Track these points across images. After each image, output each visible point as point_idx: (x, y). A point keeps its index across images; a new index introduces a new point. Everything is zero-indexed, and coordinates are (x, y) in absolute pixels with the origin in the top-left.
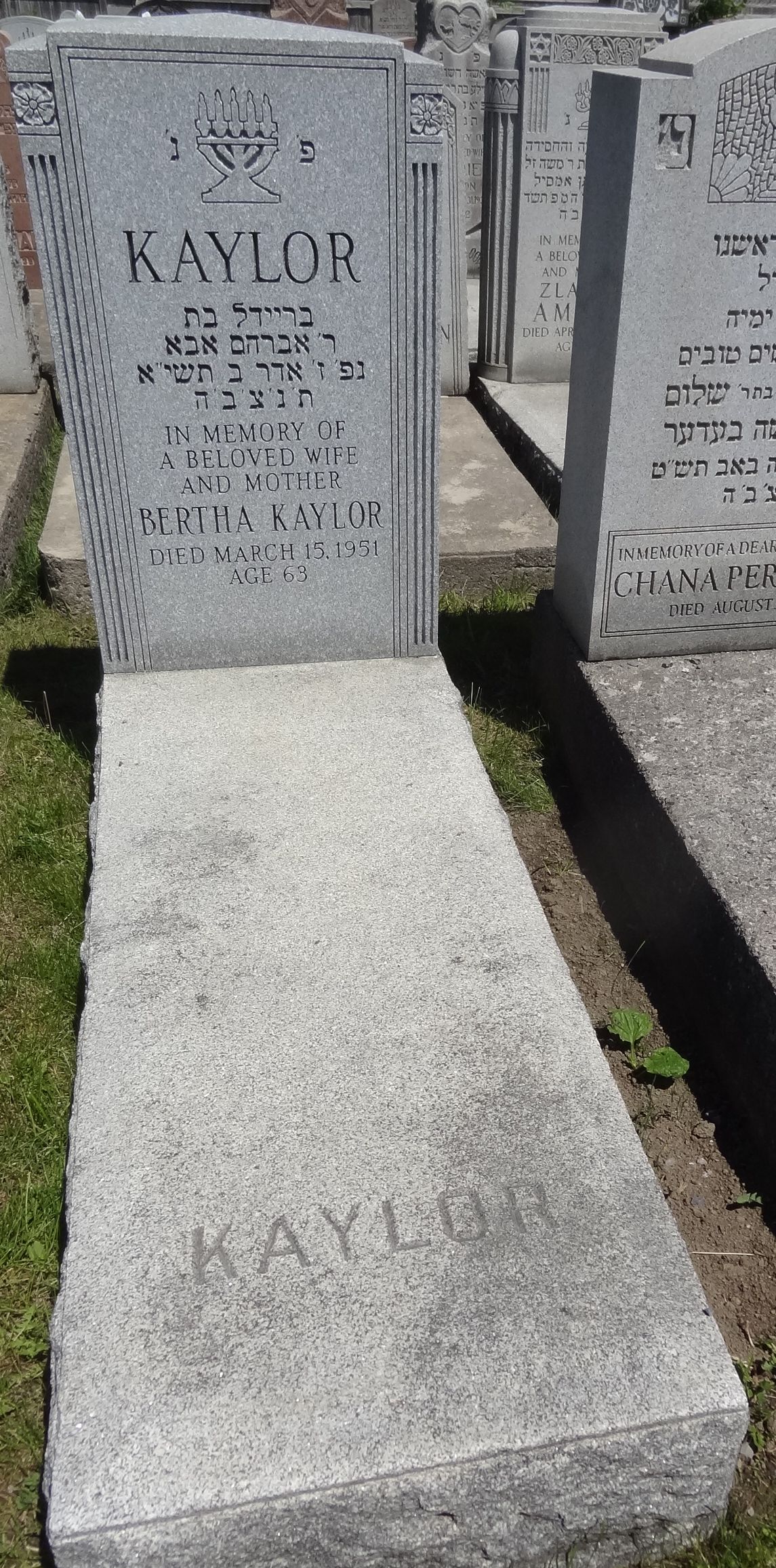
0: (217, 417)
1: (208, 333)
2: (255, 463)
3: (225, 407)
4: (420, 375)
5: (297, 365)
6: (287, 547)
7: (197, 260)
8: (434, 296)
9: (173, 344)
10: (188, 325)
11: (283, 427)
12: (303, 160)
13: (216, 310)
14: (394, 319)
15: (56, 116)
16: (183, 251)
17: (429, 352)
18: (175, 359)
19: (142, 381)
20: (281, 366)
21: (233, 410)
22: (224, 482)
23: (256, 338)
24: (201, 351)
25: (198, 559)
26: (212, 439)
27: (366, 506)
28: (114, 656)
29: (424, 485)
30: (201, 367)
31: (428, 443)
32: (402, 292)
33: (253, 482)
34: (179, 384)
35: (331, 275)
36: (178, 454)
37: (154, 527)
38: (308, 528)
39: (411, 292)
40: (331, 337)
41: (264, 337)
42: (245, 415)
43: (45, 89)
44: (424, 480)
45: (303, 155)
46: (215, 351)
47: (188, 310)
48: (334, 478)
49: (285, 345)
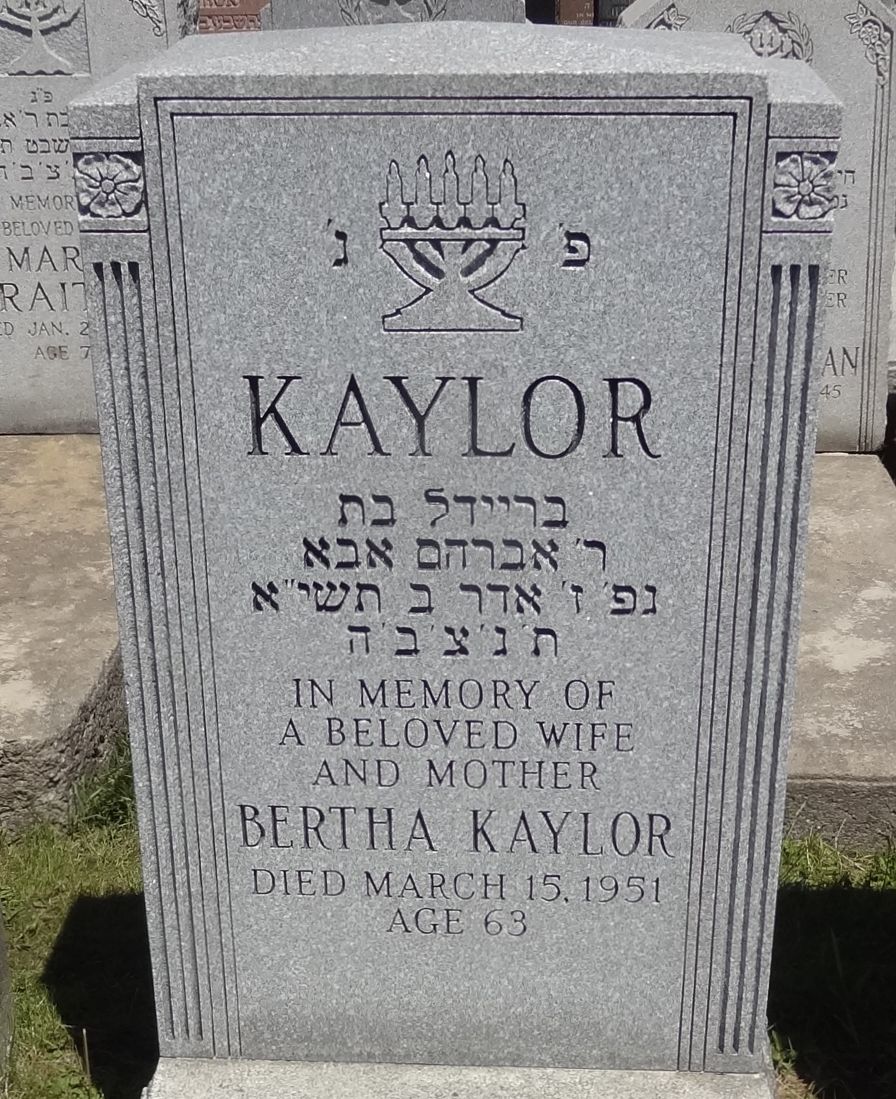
0: (382, 666)
1: (378, 535)
2: (446, 742)
3: (400, 652)
4: (761, 611)
5: (534, 588)
6: (493, 879)
7: (367, 419)
8: (798, 481)
9: (315, 551)
10: (344, 520)
11: (501, 687)
12: (568, 263)
13: (396, 500)
14: (718, 518)
15: (144, 201)
16: (344, 406)
17: (782, 573)
18: (319, 573)
19: (258, 606)
20: (505, 589)
21: (413, 657)
22: (389, 771)
23: (463, 543)
24: (364, 563)
25: (335, 888)
26: (372, 701)
27: (644, 822)
28: (179, 1030)
29: (755, 791)
30: (361, 587)
31: (769, 722)
32: (736, 474)
33: (441, 773)
34: (322, 614)
35: (606, 445)
36: (312, 723)
37: (263, 834)
38: (534, 849)
39: (755, 475)
40: (601, 546)
41: (477, 543)
42: (435, 665)
43: (129, 161)
44: (756, 783)
45: (568, 255)
46: (389, 563)
47: (345, 499)
48: (587, 772)
49: (514, 556)
